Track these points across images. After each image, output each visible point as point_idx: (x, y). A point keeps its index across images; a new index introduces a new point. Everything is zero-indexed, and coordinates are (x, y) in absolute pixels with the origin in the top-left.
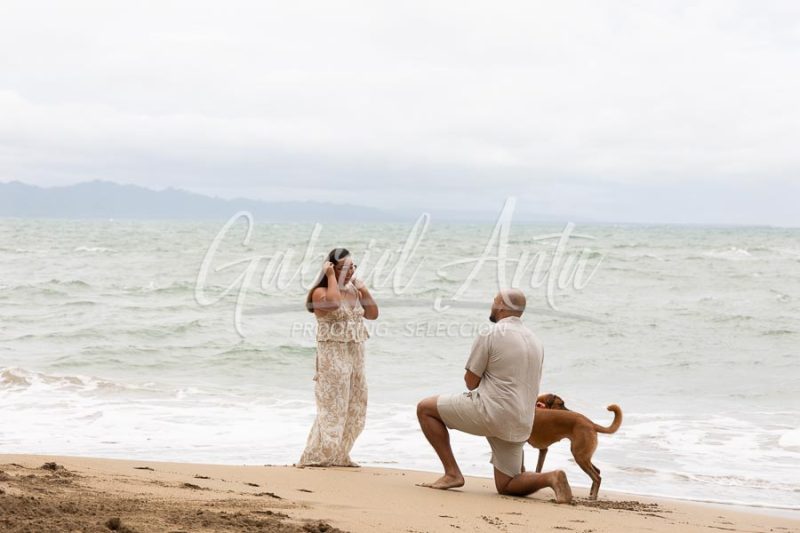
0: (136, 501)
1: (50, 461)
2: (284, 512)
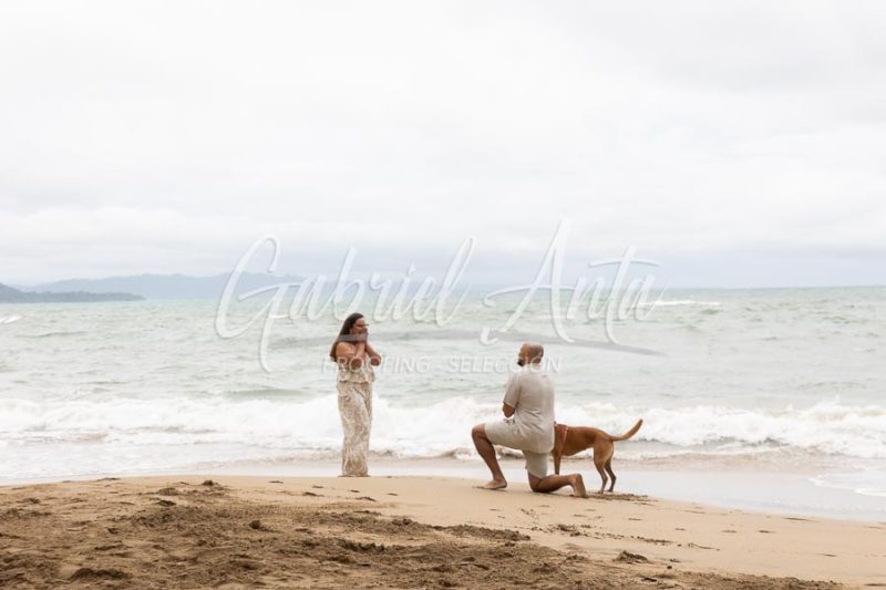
0: (271, 507)
1: (209, 479)
2: (377, 510)
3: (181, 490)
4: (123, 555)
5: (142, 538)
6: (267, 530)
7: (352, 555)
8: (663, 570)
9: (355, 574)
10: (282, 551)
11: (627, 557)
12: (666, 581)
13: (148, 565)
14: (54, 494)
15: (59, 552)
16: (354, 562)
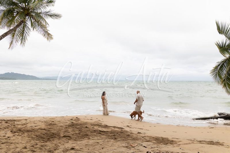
1: (76, 117)
2: (102, 123)
3: (73, 119)
4: (69, 132)
5: (71, 129)
6: (88, 128)
7: (101, 133)
8: (144, 136)
9: (102, 136)
10: (91, 132)
11: (139, 133)
12: (145, 138)
13: (73, 135)
14: (56, 120)
15: (59, 132)
16: (101, 134)
